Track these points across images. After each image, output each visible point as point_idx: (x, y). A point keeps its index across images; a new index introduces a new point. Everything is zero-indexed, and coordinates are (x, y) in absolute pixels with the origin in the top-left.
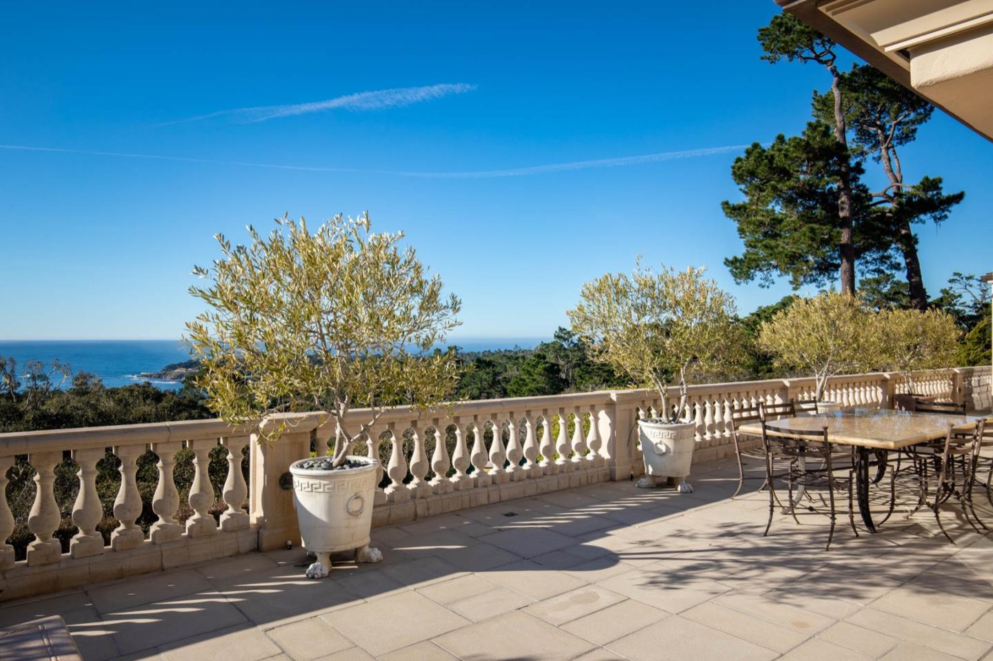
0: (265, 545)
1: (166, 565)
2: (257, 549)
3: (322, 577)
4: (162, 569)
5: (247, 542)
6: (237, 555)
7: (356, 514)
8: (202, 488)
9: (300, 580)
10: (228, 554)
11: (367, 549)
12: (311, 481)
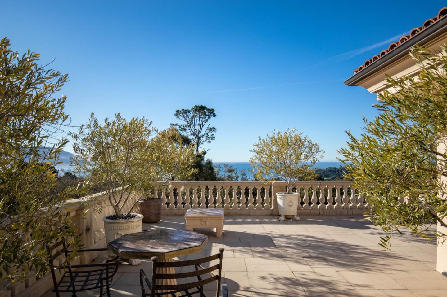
0: (273, 214)
1: (250, 214)
2: (272, 215)
3: (282, 221)
4: (250, 215)
5: (269, 213)
6: (267, 215)
7: (291, 206)
8: (259, 198)
9: (277, 220)
10: (264, 214)
11: (296, 217)
12: (280, 197)
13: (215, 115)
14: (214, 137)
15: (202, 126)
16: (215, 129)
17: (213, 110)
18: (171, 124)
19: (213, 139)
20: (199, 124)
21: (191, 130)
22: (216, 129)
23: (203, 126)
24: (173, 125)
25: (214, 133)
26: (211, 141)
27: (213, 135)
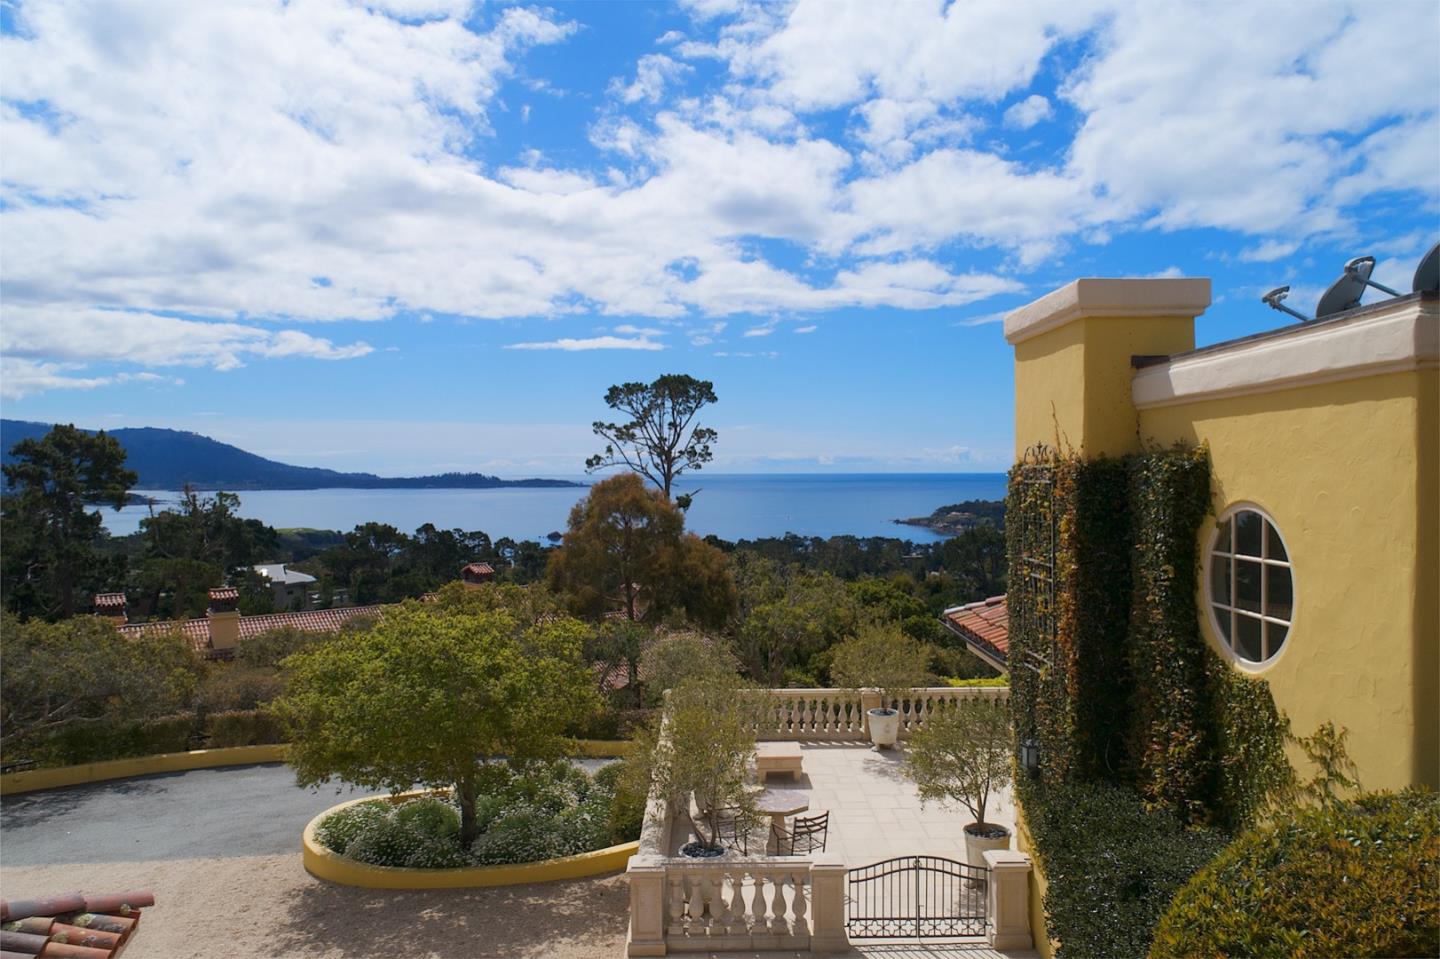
13: (713, 399)
14: (710, 454)
15: (678, 429)
16: (712, 433)
17: (709, 386)
18: (595, 424)
19: (708, 458)
20: (673, 425)
21: (651, 439)
22: (716, 434)
23: (681, 429)
24: (602, 425)
25: (710, 444)
26: (701, 463)
27: (706, 447)
